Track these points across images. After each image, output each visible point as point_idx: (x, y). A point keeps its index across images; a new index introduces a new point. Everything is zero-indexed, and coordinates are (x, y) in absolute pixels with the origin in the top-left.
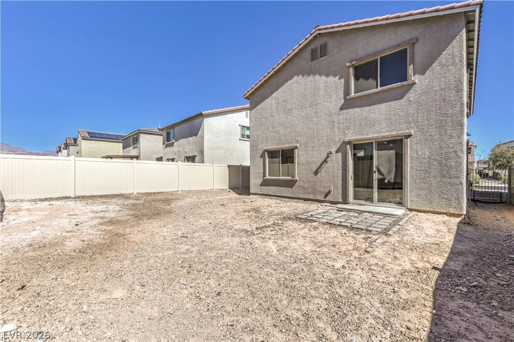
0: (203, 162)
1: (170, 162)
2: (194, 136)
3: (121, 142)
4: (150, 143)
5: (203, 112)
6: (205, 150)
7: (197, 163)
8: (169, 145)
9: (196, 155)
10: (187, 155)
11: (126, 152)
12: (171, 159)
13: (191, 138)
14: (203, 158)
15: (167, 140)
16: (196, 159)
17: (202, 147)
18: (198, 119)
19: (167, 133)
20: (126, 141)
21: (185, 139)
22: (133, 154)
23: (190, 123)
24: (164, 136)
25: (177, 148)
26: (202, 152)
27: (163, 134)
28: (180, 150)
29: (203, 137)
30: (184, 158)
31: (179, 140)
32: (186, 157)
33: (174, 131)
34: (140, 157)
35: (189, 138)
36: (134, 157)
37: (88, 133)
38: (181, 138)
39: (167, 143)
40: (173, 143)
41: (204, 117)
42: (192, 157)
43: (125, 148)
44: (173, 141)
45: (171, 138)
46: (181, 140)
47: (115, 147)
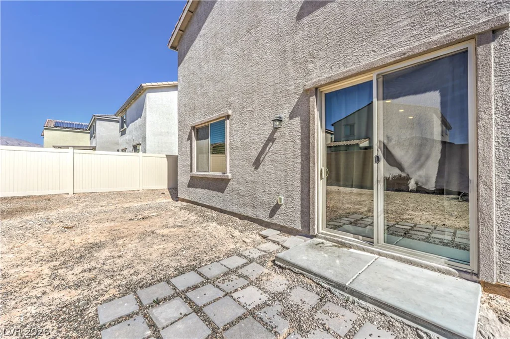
0: (145, 152)
3: (89, 133)
4: (107, 130)
5: (143, 85)
6: (147, 136)
7: (141, 153)
8: (123, 133)
9: (141, 142)
10: (134, 144)
11: (91, 144)
12: (124, 150)
13: (137, 121)
14: (146, 147)
15: (122, 127)
16: (140, 147)
17: (144, 132)
18: (143, 96)
19: (122, 118)
20: (91, 130)
21: (133, 124)
22: (94, 145)
23: (137, 101)
24: (120, 122)
25: (128, 136)
26: (144, 138)
27: (120, 120)
28: (130, 138)
29: (145, 118)
30: (132, 147)
31: (129, 125)
32: (133, 146)
33: (126, 115)
34: (97, 148)
35: (135, 122)
36: (94, 148)
37: (56, 122)
38: (131, 123)
39: (121, 130)
40: (126, 129)
41: (147, 91)
42: (138, 146)
43: (90, 139)
44: (125, 127)
45: (125, 124)
46: (130, 125)
47: (84, 139)
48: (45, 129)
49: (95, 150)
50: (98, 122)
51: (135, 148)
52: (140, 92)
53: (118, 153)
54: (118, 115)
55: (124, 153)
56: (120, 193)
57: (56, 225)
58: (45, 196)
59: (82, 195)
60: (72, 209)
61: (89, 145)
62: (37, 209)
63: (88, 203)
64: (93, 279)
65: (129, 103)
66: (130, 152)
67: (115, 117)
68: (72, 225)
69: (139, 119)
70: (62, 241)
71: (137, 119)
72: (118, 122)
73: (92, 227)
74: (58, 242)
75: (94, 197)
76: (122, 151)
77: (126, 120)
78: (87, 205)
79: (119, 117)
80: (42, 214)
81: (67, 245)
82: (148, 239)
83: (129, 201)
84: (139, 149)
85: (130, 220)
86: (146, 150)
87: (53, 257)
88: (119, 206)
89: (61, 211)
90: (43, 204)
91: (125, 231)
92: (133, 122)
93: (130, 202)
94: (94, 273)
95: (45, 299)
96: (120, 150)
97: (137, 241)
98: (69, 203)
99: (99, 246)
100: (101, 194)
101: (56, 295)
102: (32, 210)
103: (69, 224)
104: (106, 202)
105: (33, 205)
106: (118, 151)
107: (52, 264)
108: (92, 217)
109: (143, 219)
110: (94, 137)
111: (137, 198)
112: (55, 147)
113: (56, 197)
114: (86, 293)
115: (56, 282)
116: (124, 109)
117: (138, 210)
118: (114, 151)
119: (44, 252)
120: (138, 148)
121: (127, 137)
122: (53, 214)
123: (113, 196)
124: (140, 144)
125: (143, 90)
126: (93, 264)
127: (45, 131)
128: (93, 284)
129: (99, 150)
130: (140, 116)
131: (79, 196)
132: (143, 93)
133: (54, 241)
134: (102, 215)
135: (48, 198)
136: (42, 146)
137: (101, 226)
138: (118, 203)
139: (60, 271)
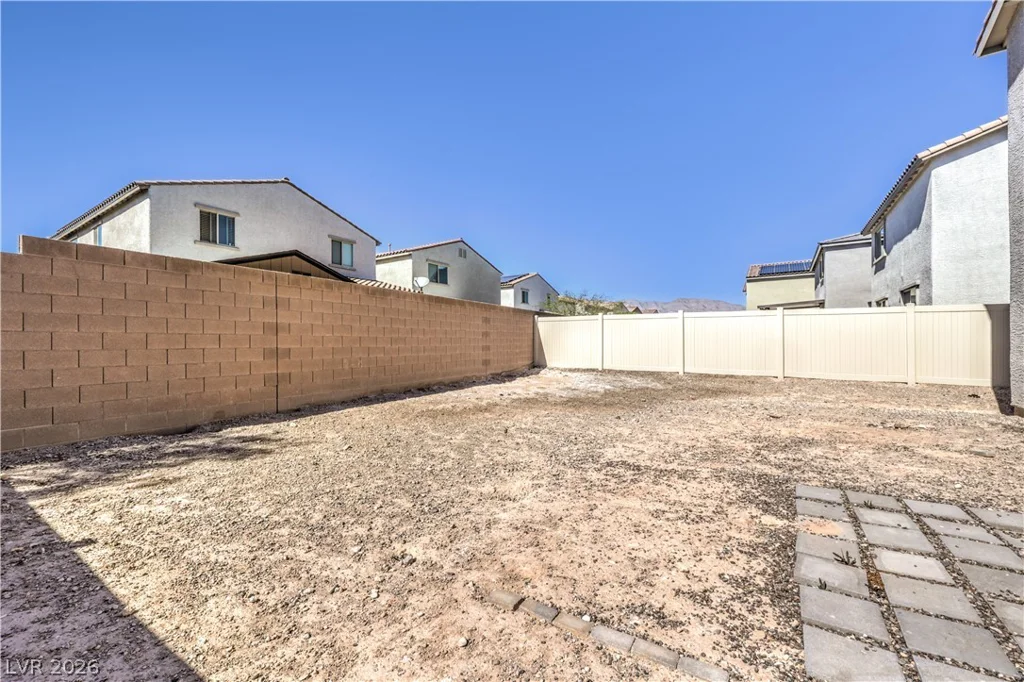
0: (929, 301)
1: (875, 309)
2: (913, 229)
3: (813, 276)
4: (848, 266)
5: (920, 155)
6: (934, 267)
7: (921, 305)
8: (879, 266)
9: (918, 282)
10: (905, 286)
11: (817, 295)
12: (881, 303)
13: (909, 237)
14: (931, 291)
15: (877, 253)
16: (917, 293)
17: (928, 258)
18: (923, 178)
19: (877, 236)
20: (816, 270)
21: (900, 244)
22: (821, 298)
23: (908, 194)
24: (873, 244)
25: (890, 272)
26: (927, 272)
27: (872, 241)
28: (894, 274)
29: (929, 227)
30: (899, 296)
31: (892, 248)
32: (902, 292)
33: (885, 227)
34: (826, 304)
35: (906, 238)
36: (821, 304)
37: (762, 268)
38: (895, 243)
39: (876, 261)
40: (884, 258)
41: (931, 165)
42: (912, 290)
43: (816, 287)
44: (884, 253)
45: (882, 247)
46: (895, 247)
47: (804, 288)
48: (748, 281)
49: (823, 307)
50: (828, 254)
51: (907, 296)
52: (916, 172)
53: (868, 309)
54: (869, 232)
55: (881, 309)
56: (863, 385)
57: (760, 411)
58: (748, 377)
59: (796, 381)
60: (781, 399)
61: (814, 299)
62: (740, 393)
63: (804, 394)
64: (798, 468)
65: (891, 202)
66: (895, 305)
67: (862, 237)
68: (779, 415)
69: (914, 231)
70: (766, 428)
71: (910, 232)
72: (869, 244)
73: (804, 422)
74: (762, 428)
75: (816, 386)
76: (878, 304)
77: (884, 237)
78: (803, 397)
79: (870, 236)
80: (745, 399)
81: (772, 433)
82: (892, 454)
83: (879, 400)
84: (914, 297)
85: (870, 425)
86: (931, 298)
87: (755, 439)
88: (858, 405)
89: (768, 399)
90: (746, 387)
91: (854, 436)
92: (901, 239)
93: (881, 402)
94: (799, 464)
95: (748, 465)
96: (874, 304)
97: (871, 451)
98: (777, 390)
99: (811, 443)
100: (827, 383)
101: (758, 465)
102: (735, 392)
103: (776, 414)
104: (834, 396)
105: (735, 386)
106: (870, 304)
107: (755, 444)
108: (807, 411)
109: (897, 428)
110: (822, 284)
111: (899, 397)
112: (761, 308)
113: (762, 380)
114: (786, 474)
115: (759, 458)
116: (880, 217)
117: (894, 415)
118: (862, 306)
119: (748, 433)
120: (912, 294)
121: (887, 274)
122: (758, 401)
123: (849, 388)
124: (917, 286)
125: (922, 165)
126: (799, 456)
127: (748, 284)
128: (795, 471)
129: (832, 307)
130: (916, 224)
131: (793, 382)
132: (922, 171)
133: (759, 427)
134: (823, 411)
135: (752, 381)
136: (744, 309)
137: (817, 424)
138: (856, 401)
139: (762, 452)
